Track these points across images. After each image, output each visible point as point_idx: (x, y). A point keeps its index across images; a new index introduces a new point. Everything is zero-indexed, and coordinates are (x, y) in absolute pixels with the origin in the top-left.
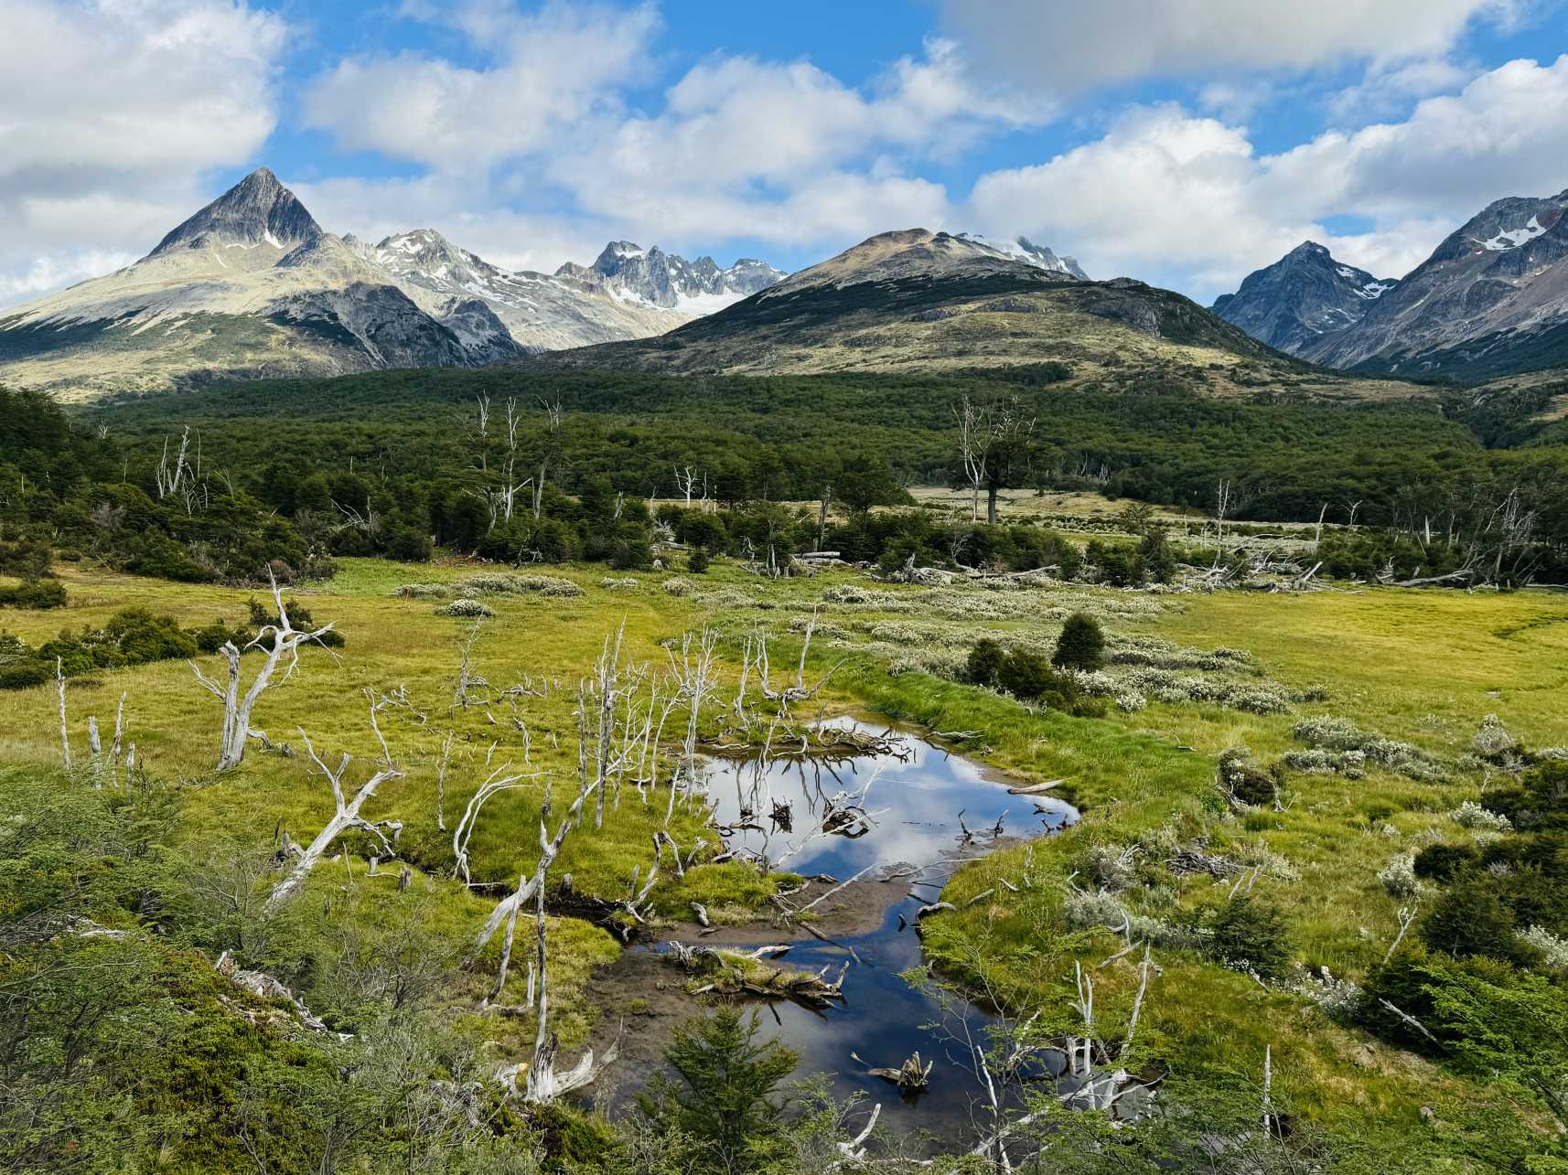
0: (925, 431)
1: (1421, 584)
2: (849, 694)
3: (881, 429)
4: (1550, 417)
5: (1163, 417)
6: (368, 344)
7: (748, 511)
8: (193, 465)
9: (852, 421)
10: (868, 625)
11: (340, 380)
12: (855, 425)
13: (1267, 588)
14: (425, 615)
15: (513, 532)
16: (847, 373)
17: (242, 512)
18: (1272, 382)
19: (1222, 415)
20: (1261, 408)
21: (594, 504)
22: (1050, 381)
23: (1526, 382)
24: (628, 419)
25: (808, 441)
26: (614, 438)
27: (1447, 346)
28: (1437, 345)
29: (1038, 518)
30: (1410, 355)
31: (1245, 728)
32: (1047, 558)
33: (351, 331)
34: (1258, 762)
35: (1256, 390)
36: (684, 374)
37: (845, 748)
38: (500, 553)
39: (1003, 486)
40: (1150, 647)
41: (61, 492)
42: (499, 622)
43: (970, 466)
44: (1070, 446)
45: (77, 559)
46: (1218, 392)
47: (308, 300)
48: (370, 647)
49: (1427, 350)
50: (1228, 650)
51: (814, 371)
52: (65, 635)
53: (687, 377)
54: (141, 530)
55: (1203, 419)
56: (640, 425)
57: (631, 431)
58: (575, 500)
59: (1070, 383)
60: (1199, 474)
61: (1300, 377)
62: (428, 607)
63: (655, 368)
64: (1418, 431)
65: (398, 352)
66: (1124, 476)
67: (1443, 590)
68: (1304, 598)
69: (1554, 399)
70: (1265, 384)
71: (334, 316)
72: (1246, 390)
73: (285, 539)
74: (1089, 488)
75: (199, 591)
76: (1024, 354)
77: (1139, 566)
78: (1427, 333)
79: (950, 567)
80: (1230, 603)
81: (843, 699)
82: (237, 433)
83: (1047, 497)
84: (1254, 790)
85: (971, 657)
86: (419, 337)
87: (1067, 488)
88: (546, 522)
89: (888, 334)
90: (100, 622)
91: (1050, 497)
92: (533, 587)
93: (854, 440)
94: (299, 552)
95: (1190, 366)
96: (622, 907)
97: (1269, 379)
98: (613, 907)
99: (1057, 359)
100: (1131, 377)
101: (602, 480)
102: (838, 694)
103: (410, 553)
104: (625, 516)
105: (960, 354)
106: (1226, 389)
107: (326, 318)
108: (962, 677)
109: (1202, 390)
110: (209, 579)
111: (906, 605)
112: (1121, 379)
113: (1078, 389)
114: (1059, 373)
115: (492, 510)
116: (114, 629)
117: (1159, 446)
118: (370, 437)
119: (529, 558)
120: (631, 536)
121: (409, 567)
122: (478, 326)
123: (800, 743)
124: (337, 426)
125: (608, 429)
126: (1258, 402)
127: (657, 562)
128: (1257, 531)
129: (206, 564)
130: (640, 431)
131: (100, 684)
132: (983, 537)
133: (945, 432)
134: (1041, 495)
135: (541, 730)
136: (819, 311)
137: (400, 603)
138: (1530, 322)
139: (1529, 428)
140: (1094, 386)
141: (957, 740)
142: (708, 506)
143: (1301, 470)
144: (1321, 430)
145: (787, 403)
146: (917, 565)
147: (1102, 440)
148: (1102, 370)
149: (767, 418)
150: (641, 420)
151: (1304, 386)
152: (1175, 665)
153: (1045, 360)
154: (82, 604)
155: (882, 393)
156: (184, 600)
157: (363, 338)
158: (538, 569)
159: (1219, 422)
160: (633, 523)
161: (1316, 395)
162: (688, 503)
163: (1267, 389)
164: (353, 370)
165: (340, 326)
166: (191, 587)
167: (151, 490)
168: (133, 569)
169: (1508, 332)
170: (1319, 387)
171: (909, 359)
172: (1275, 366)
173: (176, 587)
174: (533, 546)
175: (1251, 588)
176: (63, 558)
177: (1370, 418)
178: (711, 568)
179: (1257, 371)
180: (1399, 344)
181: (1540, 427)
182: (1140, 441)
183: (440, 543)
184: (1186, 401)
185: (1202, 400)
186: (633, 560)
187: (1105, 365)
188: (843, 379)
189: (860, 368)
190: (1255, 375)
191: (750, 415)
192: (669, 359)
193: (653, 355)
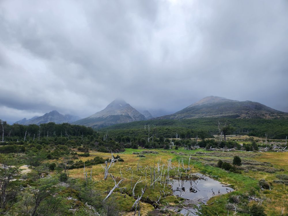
2: (197, 169)
3: (208, 126)
5: (257, 122)
7: (186, 140)
8: (108, 136)
10: (202, 158)
12: (204, 126)
13: (276, 151)
14: (136, 157)
15: (149, 144)
17: (113, 142)
19: (268, 122)
20: (276, 120)
21: (161, 140)
22: (237, 117)
24: (168, 126)
25: (196, 128)
26: (166, 129)
29: (236, 140)
32: (235, 146)
35: (275, 117)
36: (177, 119)
38: (147, 147)
40: (252, 161)
41: (91, 141)
42: (145, 158)
44: (241, 128)
45: (92, 150)
46: (267, 118)
48: (127, 161)
50: (266, 162)
52: (88, 160)
54: (100, 145)
55: (265, 122)
56: (170, 127)
57: (169, 128)
58: (158, 139)
59: (240, 118)
62: (136, 155)
63: (172, 119)
66: (251, 132)
68: (284, 153)
70: (276, 116)
72: (272, 117)
73: (118, 146)
74: (245, 134)
75: (107, 154)
76: (231, 113)
77: (252, 148)
79: (218, 148)
80: (269, 154)
81: (196, 170)
82: (115, 131)
83: (238, 136)
84: (266, 187)
85: (218, 163)
86: (139, 117)
87: (241, 135)
88: (154, 142)
90: (93, 158)
92: (151, 152)
93: (204, 128)
94: (120, 148)
95: (261, 114)
96: (155, 202)
99: (237, 114)
100: (251, 116)
101: (162, 136)
102: (196, 169)
103: (135, 147)
104: (166, 141)
105: (221, 114)
106: (269, 117)
107: (127, 115)
109: (264, 118)
110: (108, 152)
111: (209, 154)
112: (249, 116)
113: (242, 118)
114: (238, 116)
115: (146, 141)
116: (95, 159)
117: (257, 127)
118: (132, 131)
119: (151, 148)
120: (166, 144)
121: (135, 150)
122: (147, 114)
123: (188, 177)
124: (128, 130)
125: (165, 128)
126: (275, 119)
127: (170, 148)
128: (276, 141)
129: (108, 150)
130: (170, 128)
131: (92, 167)
132: (223, 143)
135: (148, 174)
137: (133, 155)
140: (245, 118)
142: (179, 139)
143: (284, 130)
145: (193, 123)
146: (212, 148)
147: (247, 127)
149: (190, 125)
150: (171, 126)
151: (283, 116)
152: (256, 165)
153: (235, 114)
154: (92, 156)
155: (208, 121)
156: (104, 155)
157: (132, 117)
158: (153, 150)
159: (268, 123)
160: (167, 142)
161: (286, 117)
162: (177, 139)
163: (276, 117)
165: (129, 116)
166: (106, 153)
167: (103, 140)
168: (99, 151)
171: (212, 115)
173: (104, 153)
174: (152, 146)
175: (273, 151)
176: (90, 150)
178: (178, 149)
182: (254, 126)
183: (140, 146)
184: (261, 120)
185: (264, 119)
186: (167, 148)
187: (246, 114)
188: (202, 119)
189: (204, 117)
190: (274, 115)
191: (187, 125)
192: (174, 117)
193: (172, 117)
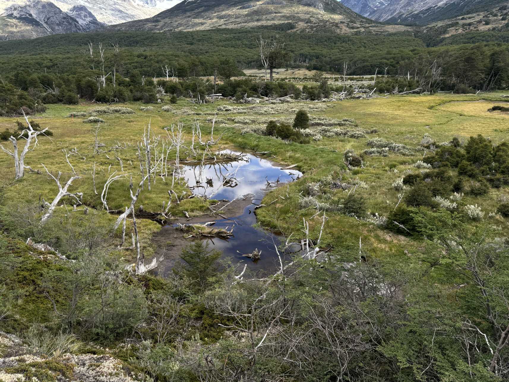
0: (247, 49)
1: (406, 93)
2: (228, 142)
3: (232, 49)
4: (447, 36)
5: (326, 41)
6: (45, 25)
7: (189, 81)
9: (222, 47)
10: (233, 118)
11: (37, 39)
12: (223, 48)
13: (359, 97)
14: (80, 123)
15: (107, 92)
16: (219, 29)
17: (8, 90)
18: (360, 27)
19: (344, 39)
20: (357, 37)
21: (134, 81)
22: (289, 29)
23: (440, 24)
24: (143, 49)
25: (207, 55)
26: (139, 56)
27: (416, 12)
28: (413, 12)
29: (286, 79)
30: (404, 16)
31: (352, 143)
32: (290, 92)
33: (38, 20)
34: (356, 153)
35: (355, 30)
37: (228, 159)
38: (103, 100)
39: (275, 68)
40: (323, 119)
42: (106, 124)
43: (263, 61)
44: (296, 53)
46: (343, 31)
47: (20, 9)
48: (62, 135)
49: (409, 14)
50: (347, 119)
51: (208, 28)
53: (163, 32)
55: (338, 41)
57: (144, 53)
58: (127, 79)
59: (295, 30)
60: (337, 60)
61: (369, 25)
62: (80, 120)
63: (151, 30)
64: (406, 42)
65: (57, 28)
66: (313, 62)
67: (413, 95)
68: (371, 100)
69: (448, 29)
70: (358, 28)
71: (31, 15)
72: (352, 30)
73: (26, 99)
74: (302, 67)
76: (279, 20)
77: (319, 93)
78: (409, 8)
79: (258, 97)
80: (348, 103)
81: (226, 143)
83: (289, 71)
84: (355, 162)
85: (267, 127)
86: (63, 22)
87: (295, 68)
88: (118, 88)
89: (233, 13)
91: (290, 71)
92: (117, 111)
93: (223, 53)
94: (31, 103)
95: (334, 22)
96: (161, 214)
97: (359, 26)
98: (158, 214)
99: (290, 21)
100: (315, 27)
101: (136, 71)
103: (71, 101)
104: (146, 84)
105: (258, 20)
106: (345, 30)
107: (28, 16)
108: (264, 134)
109: (338, 31)
111: (245, 111)
112: (312, 28)
113: (298, 32)
114: (291, 26)
115: (98, 84)
117: (325, 51)
119: (114, 101)
120: (149, 91)
121: (71, 107)
122: (85, 17)
123: (214, 159)
124: (38, 57)
125: (136, 53)
126: (356, 34)
127: (159, 100)
128: (356, 79)
130: (148, 53)
132: (269, 86)
133: (254, 49)
134: (287, 70)
135: (126, 160)
136: (208, 6)
137: (70, 119)
138: (442, 3)
139: (440, 40)
140: (303, 31)
141: (264, 154)
142: (175, 80)
143: (370, 57)
144: (376, 43)
145: (199, 41)
146: (248, 97)
147: (306, 50)
148: (305, 25)
149: (192, 46)
150: (148, 49)
151: (370, 28)
152: (331, 125)
153: (286, 22)
155: (232, 36)
157: (43, 23)
158: (117, 105)
159: (344, 42)
160: (149, 87)
161: (374, 31)
162: (168, 79)
163: (359, 30)
164: (41, 35)
165: (33, 19)
169: (435, 7)
170: (375, 28)
171: (240, 23)
172: (361, 21)
174: (115, 97)
175: (354, 98)
177: (391, 38)
178: (178, 102)
179: (355, 23)
180: (401, 12)
181: (444, 39)
182: (319, 50)
183: (81, 97)
184: (333, 35)
185: (338, 34)
186: (151, 100)
187: (306, 23)
188: (218, 31)
189: (224, 27)
190: (355, 25)
191: (186, 46)
192: (156, 26)
193: (150, 25)
